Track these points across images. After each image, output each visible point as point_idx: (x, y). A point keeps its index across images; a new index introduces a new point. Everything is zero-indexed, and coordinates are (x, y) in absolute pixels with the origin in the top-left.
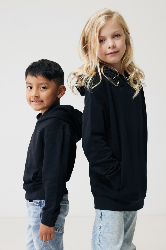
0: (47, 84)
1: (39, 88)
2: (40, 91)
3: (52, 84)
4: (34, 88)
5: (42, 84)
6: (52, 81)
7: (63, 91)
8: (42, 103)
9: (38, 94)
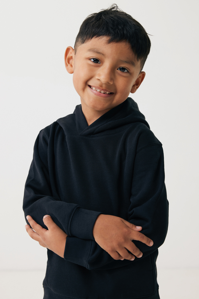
8: (112, 97)
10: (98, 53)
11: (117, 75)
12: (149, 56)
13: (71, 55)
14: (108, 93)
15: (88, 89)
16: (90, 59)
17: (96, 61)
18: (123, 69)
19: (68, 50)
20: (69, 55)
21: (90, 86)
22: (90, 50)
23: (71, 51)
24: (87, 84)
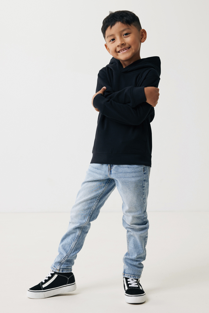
0: (129, 29)
1: (122, 36)
2: (124, 38)
3: (133, 29)
4: (118, 38)
5: (124, 30)
6: (131, 25)
7: (144, 35)
8: (131, 49)
9: (124, 41)
14: (127, 49)
15: (119, 54)
16: (110, 41)
21: (119, 52)
22: (107, 37)
24: (116, 52)
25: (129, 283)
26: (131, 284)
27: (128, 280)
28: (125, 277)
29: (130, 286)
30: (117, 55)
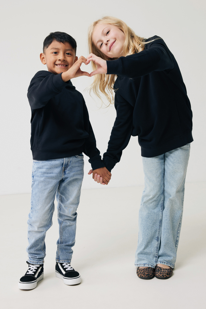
1: (65, 54)
8: (67, 67)
10: (56, 49)
11: (66, 57)
12: (77, 48)
13: (43, 57)
14: (65, 65)
15: (56, 66)
16: (53, 53)
17: (56, 53)
18: (68, 54)
19: (41, 55)
20: (42, 57)
21: (56, 65)
22: (51, 49)
23: (43, 54)
24: (55, 64)
25: (65, 267)
26: (67, 268)
27: (63, 265)
28: (60, 262)
29: (67, 270)
30: (54, 67)
